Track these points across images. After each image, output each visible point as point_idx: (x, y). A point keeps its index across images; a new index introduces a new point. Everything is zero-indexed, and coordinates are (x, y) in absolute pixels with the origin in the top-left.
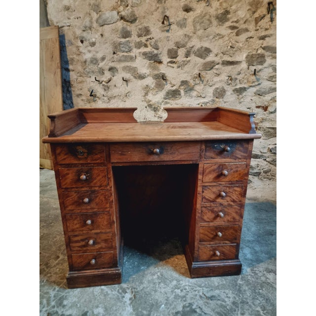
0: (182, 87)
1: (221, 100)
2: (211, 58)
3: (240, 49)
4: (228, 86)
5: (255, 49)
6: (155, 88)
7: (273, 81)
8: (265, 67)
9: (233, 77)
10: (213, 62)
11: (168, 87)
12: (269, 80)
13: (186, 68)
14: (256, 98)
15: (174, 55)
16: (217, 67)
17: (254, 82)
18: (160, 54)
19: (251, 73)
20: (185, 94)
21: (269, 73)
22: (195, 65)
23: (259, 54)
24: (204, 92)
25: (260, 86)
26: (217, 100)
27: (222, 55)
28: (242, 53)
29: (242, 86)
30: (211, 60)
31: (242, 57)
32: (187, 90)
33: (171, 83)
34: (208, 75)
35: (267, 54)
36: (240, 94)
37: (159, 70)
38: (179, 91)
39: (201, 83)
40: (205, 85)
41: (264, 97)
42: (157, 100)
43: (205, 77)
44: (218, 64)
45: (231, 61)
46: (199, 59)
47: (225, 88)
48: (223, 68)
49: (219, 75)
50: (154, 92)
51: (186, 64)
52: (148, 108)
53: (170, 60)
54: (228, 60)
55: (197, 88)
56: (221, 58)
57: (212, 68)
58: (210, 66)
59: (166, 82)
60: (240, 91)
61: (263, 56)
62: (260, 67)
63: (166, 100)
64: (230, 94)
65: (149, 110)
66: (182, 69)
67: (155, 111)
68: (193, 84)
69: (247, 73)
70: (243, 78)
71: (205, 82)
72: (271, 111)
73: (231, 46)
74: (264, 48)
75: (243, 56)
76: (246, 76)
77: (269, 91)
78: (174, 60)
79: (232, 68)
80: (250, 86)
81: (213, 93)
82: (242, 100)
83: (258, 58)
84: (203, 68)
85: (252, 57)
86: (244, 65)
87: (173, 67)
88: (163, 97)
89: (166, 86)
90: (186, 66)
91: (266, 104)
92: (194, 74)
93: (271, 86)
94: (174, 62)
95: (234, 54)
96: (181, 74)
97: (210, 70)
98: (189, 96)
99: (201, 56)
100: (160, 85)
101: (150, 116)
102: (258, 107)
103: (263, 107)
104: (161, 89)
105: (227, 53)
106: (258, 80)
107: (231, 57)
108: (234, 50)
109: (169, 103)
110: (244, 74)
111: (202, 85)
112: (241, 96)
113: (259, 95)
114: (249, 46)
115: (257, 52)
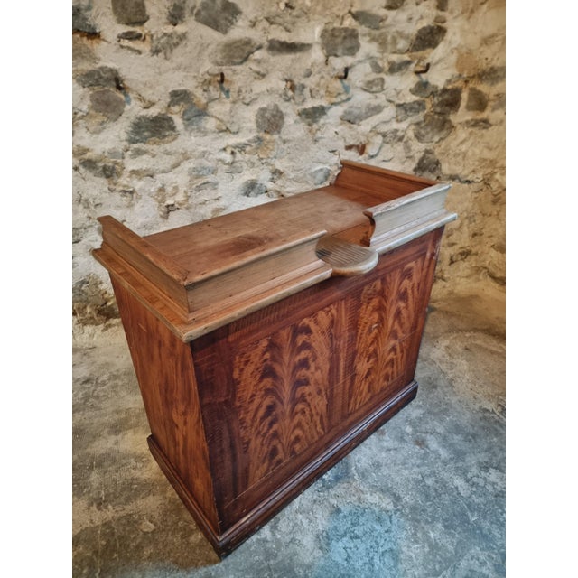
0: (176, 109)
1: (276, 137)
2: (239, 31)
3: (306, 13)
4: (287, 104)
5: (338, 17)
6: (92, 112)
7: (373, 92)
8: (359, 62)
9: (296, 81)
10: (248, 42)
11: (134, 110)
12: (365, 90)
13: (179, 55)
14: (344, 129)
15: (136, 14)
16: (258, 55)
17: (339, 94)
18: (89, 8)
19: (332, 74)
20: (186, 127)
21: (366, 75)
22: (203, 47)
23: (346, 30)
24: (234, 120)
25: (351, 102)
26: (268, 137)
27: (265, 24)
28: (312, 23)
29: (317, 103)
30: (243, 36)
31: (311, 33)
32: (190, 114)
33: (141, 98)
34: (239, 76)
35: (362, 29)
36: (315, 122)
37: (94, 59)
38: (171, 119)
39: (224, 96)
40: (234, 102)
41: (359, 125)
42: (108, 146)
43: (231, 82)
44: (260, 48)
45: (289, 42)
46: (210, 31)
47: (282, 109)
48: (272, 59)
49: (263, 76)
50: (93, 124)
51: (176, 45)
52: (82, 169)
53: (123, 29)
54: (283, 40)
55: (215, 109)
56: (265, 31)
57: (246, 59)
58: (240, 52)
59: (126, 95)
60: (312, 115)
61: (352, 35)
62: (349, 60)
63: (136, 146)
64: (292, 122)
65: (89, 174)
66: (166, 58)
67: (107, 177)
68: (204, 101)
69: (324, 74)
70: (318, 85)
71: (233, 95)
72: (372, 154)
73: (287, 5)
74: (356, 16)
75: (314, 32)
76: (323, 82)
77: (366, 113)
78: (138, 30)
79: (292, 60)
80: (332, 104)
81: (257, 122)
82: (319, 134)
83: (345, 38)
84: (224, 57)
85: (333, 35)
86: (317, 54)
87: (139, 52)
88: (124, 136)
89: (128, 107)
90: (177, 51)
91: (363, 139)
92: (201, 72)
93: (369, 101)
94: (139, 37)
95: (293, 23)
96: (166, 71)
97: (241, 63)
98: (199, 130)
99: (213, 23)
100: (107, 104)
101: (95, 193)
102: (349, 148)
103: (358, 147)
104: (114, 116)
105: (278, 20)
106: (347, 89)
107: (288, 31)
108: (295, 13)
109: (145, 152)
110: (318, 76)
111: (228, 101)
112: (315, 126)
113: (349, 121)
114: (325, 8)
115: (342, 24)
